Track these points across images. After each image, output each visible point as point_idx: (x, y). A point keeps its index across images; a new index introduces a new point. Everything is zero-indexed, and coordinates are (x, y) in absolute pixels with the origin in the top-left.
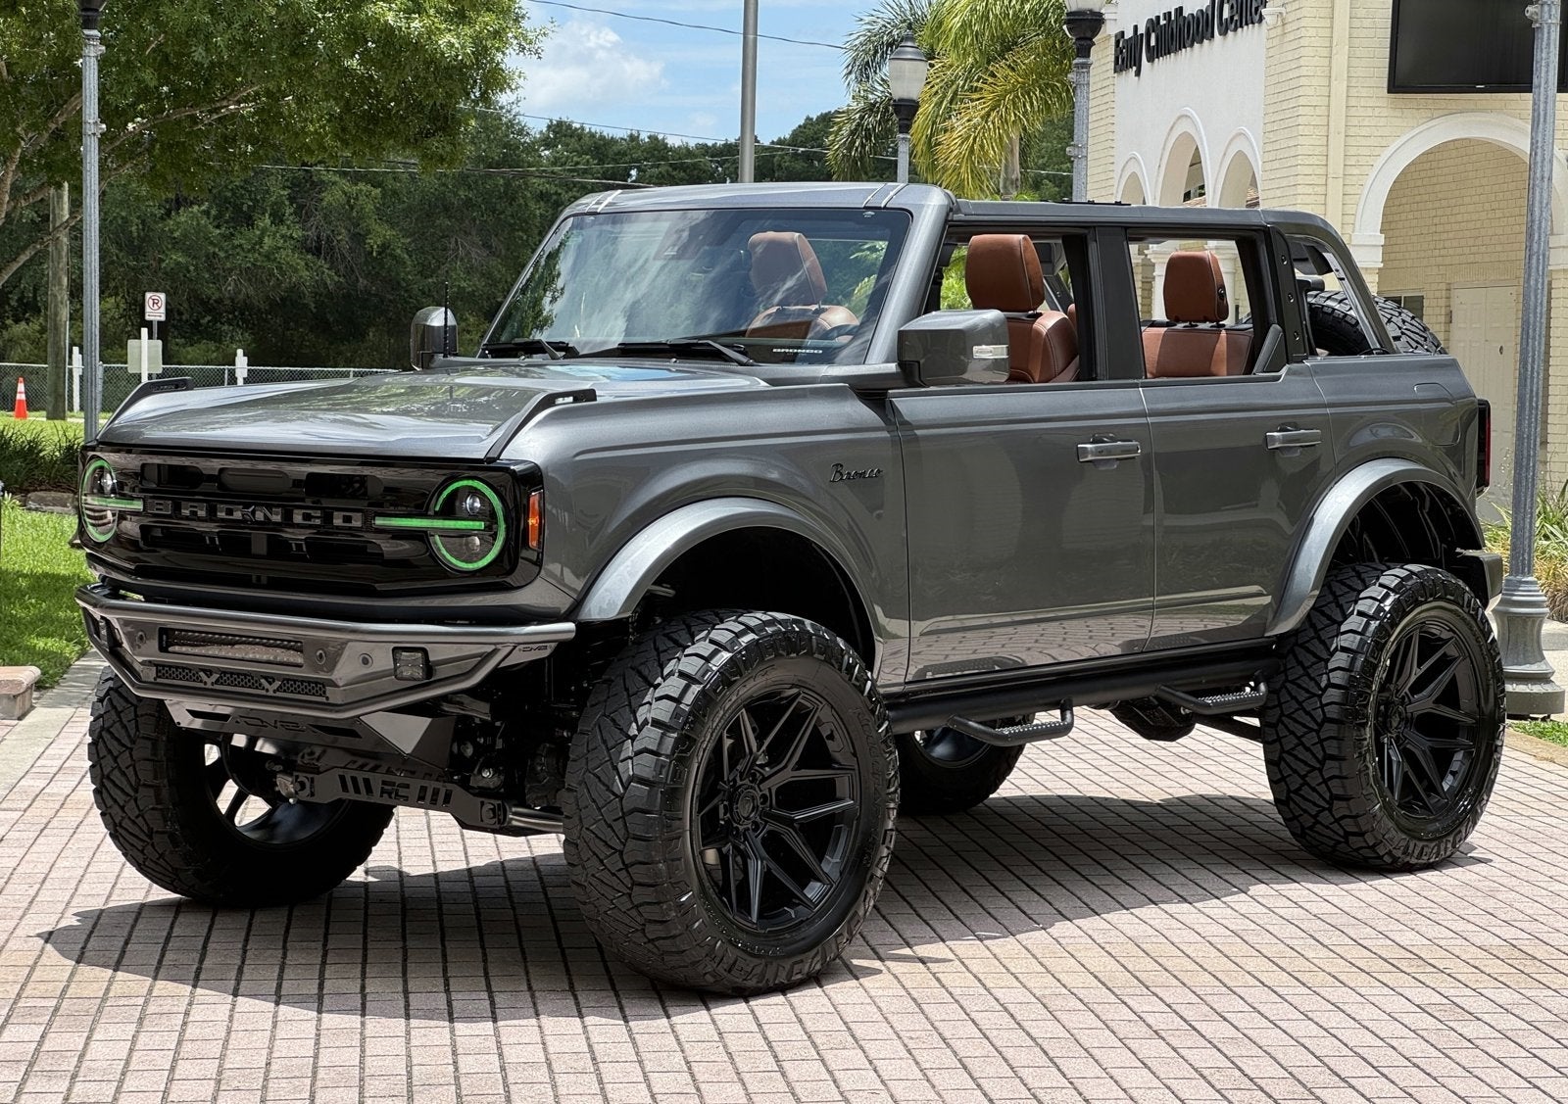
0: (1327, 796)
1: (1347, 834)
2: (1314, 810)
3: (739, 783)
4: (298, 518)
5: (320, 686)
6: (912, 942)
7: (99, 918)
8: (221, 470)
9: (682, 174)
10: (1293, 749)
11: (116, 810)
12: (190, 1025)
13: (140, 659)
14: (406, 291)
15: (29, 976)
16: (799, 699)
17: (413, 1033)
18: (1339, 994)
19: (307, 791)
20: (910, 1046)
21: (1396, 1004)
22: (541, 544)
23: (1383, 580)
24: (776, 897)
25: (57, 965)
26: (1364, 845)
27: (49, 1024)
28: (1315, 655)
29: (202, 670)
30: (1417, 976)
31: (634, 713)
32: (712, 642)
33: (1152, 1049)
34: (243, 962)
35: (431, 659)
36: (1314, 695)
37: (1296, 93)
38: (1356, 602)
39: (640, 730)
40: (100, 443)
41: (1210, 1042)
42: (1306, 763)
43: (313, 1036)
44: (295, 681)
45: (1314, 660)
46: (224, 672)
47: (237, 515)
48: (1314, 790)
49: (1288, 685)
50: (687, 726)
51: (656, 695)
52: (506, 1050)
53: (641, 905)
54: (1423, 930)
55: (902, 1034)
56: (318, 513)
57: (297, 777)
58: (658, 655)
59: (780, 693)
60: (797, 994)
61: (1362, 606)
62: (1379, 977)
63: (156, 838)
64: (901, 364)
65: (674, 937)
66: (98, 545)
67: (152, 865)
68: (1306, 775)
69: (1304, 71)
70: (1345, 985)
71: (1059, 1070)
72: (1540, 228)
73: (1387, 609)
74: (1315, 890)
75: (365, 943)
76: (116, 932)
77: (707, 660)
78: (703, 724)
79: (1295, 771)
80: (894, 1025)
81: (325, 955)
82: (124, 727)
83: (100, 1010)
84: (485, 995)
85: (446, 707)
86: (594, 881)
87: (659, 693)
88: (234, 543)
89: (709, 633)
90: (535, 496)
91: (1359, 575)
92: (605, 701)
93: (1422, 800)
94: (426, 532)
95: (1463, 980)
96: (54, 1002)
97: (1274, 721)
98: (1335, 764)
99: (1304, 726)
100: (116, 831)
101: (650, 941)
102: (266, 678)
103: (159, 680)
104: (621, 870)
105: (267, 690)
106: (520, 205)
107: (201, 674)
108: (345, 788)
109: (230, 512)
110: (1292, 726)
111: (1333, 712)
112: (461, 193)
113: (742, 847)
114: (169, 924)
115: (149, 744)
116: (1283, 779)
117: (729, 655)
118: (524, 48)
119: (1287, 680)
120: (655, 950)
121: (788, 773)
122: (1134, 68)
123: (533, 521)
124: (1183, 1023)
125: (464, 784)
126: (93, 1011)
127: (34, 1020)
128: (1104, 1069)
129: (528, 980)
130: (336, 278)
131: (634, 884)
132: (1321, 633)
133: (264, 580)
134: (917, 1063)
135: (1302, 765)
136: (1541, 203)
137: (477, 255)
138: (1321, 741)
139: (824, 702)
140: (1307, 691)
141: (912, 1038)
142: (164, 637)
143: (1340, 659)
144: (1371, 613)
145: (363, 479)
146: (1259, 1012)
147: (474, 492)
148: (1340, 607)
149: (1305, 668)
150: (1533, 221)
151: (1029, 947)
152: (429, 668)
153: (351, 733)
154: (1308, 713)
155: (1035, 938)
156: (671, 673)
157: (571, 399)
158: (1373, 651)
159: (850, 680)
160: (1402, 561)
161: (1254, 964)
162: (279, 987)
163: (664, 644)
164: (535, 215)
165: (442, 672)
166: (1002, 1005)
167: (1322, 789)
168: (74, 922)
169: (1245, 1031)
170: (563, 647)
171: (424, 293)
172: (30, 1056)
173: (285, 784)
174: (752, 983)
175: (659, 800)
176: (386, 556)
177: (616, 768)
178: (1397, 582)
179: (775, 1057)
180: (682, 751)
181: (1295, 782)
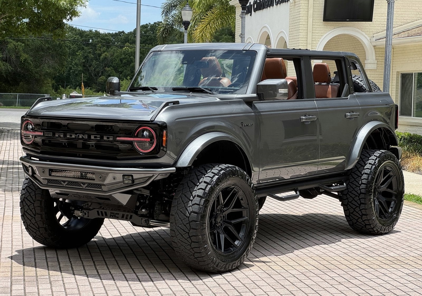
0: (361, 214)
1: (366, 225)
2: (357, 218)
3: (217, 213)
4: (92, 137)
5: (100, 186)
6: (258, 257)
7: (23, 252)
8: (68, 124)
9: (104, 41)
10: (352, 201)
11: (28, 221)
12: (65, 284)
13: (42, 178)
14: (31, 72)
15: (12, 270)
16: (234, 189)
17: (131, 286)
18: (383, 271)
19: (87, 215)
20: (274, 287)
21: (400, 274)
22: (166, 145)
23: (375, 154)
24: (228, 245)
25: (18, 267)
26: (371, 228)
27: (24, 284)
28: (357, 175)
29: (62, 181)
30: (401, 265)
31: (192, 193)
32: (212, 173)
33: (341, 287)
34: (71, 265)
35: (134, 178)
36: (358, 186)
37: (299, 21)
38: (368, 160)
39: (193, 198)
40: (27, 115)
41: (356, 286)
42: (355, 205)
43: (103, 287)
44: (92, 184)
45: (357, 176)
46: (69, 182)
47: (73, 136)
48: (357, 212)
49: (350, 184)
50: (207, 196)
51: (198, 188)
52: (160, 290)
53: (194, 248)
54: (395, 252)
55: (270, 284)
56: (99, 136)
57: (84, 211)
58: (197, 176)
59: (229, 187)
60: (234, 272)
61: (370, 161)
62: (391, 266)
63: (40, 229)
64: (257, 94)
65: (203, 257)
66: (28, 145)
67: (38, 237)
68: (355, 209)
69: (300, 15)
70: (384, 268)
71: (319, 294)
72: (388, 58)
73: (377, 162)
74: (359, 240)
75: (104, 259)
76: (30, 256)
77: (212, 178)
78: (211, 196)
79: (352, 207)
80: (266, 281)
81: (94, 262)
82: (31, 197)
83: (37, 280)
84: (146, 274)
85: (135, 192)
86: (179, 241)
87: (199, 187)
88: (72, 145)
89: (211, 170)
90: (165, 132)
91: (368, 153)
92: (182, 190)
93: (384, 215)
94: (132, 142)
95: (414, 266)
96: (23, 278)
97: (346, 193)
98: (364, 205)
99: (355, 195)
100: (28, 227)
101: (195, 258)
102: (83, 183)
103: (48, 184)
104: (188, 238)
105: (83, 187)
106: (63, 49)
107: (62, 182)
108: (99, 214)
109: (71, 136)
110: (351, 195)
111: (363, 191)
112: (47, 45)
113: (218, 231)
114: (44, 254)
115: (39, 202)
116: (348, 209)
117: (218, 177)
118: (81, 5)
119: (349, 182)
120: (197, 261)
121: (230, 210)
122: (250, 14)
123: (164, 139)
124: (345, 280)
125: (136, 213)
126: (35, 280)
127: (19, 283)
128: (332, 294)
129: (156, 269)
130: (12, 68)
131: (192, 242)
132: (359, 169)
133: (81, 155)
134: (279, 293)
135: (354, 206)
136: (389, 51)
137: (51, 62)
138: (360, 199)
139: (241, 190)
140: (355, 185)
141: (273, 285)
142: (50, 172)
143: (365, 176)
144: (373, 163)
145: (111, 126)
146: (364, 276)
147: (146, 130)
148: (364, 162)
149: (354, 179)
150: (387, 56)
151: (291, 258)
152: (133, 180)
153: (108, 199)
154: (356, 191)
155: (290, 255)
156: (202, 182)
157: (172, 104)
158: (374, 174)
159: (248, 183)
160: (379, 149)
161: (355, 262)
162: (86, 272)
163: (198, 173)
164: (67, 52)
165: (136, 182)
166: (293, 275)
167: (359, 212)
168: (16, 253)
169: (364, 282)
170: (172, 174)
171: (36, 73)
172: (23, 294)
173: (78, 213)
174: (223, 270)
175: (200, 218)
176: (120, 148)
177: (187, 209)
178: (379, 155)
179: (238, 291)
180: (206, 204)
181: (352, 210)
